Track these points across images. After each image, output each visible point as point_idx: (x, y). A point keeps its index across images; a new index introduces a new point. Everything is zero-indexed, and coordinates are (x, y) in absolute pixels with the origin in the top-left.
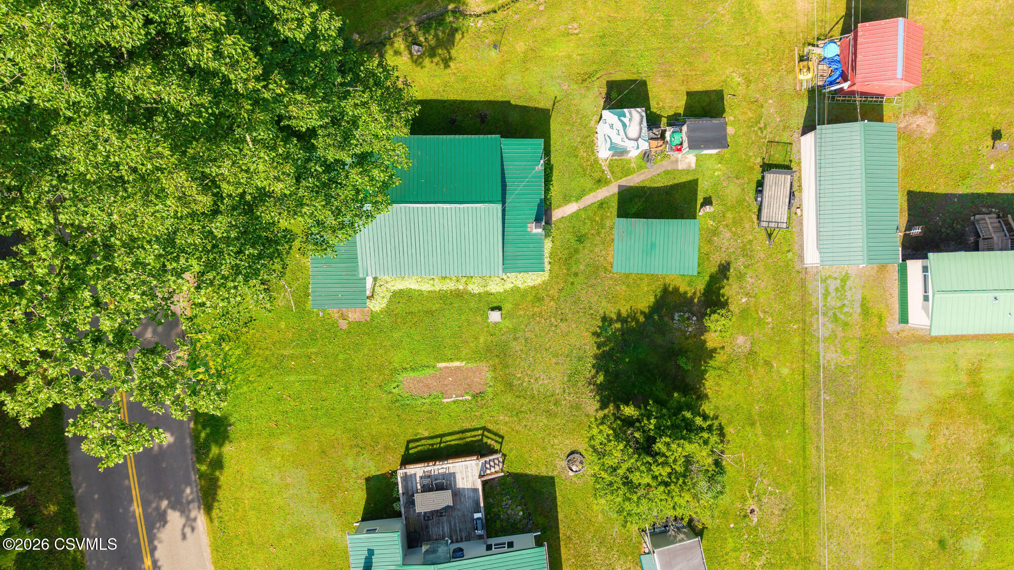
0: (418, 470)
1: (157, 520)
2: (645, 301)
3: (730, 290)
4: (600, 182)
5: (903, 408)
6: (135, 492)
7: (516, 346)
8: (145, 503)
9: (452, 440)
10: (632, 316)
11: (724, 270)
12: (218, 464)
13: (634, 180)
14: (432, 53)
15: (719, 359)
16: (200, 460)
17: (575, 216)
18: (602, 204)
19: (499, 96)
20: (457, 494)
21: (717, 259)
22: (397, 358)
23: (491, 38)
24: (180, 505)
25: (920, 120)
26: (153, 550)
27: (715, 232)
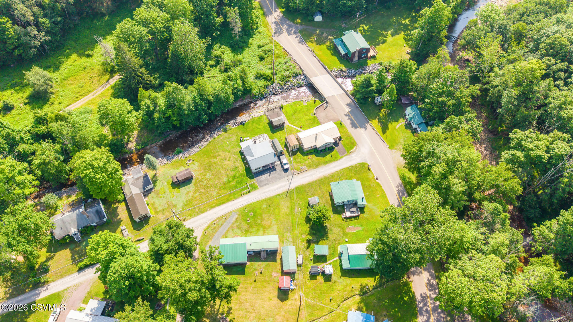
0: (356, 214)
2: (321, 242)
3: (306, 245)
4: (330, 264)
5: (276, 226)
7: (342, 235)
9: (351, 219)
10: (322, 240)
11: (308, 248)
13: (325, 264)
14: (364, 287)
15: (307, 234)
17: (334, 258)
18: (330, 260)
19: (351, 279)
20: (350, 211)
21: (309, 250)
22: (363, 233)
23: (354, 289)
25: (275, 275)
26: (398, 201)
27: (310, 255)
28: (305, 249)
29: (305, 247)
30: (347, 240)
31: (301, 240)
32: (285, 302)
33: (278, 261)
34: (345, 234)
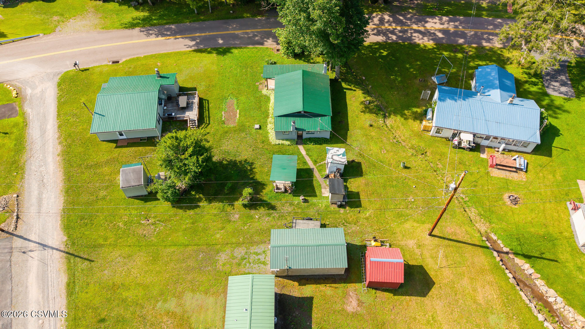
1: (193, 39)
4: (315, 162)
6: (203, 34)
8: (199, 37)
10: (253, 173)
11: (273, 208)
12: (210, 52)
13: (316, 173)
14: (367, 108)
16: (211, 49)
17: (301, 153)
20: (184, 109)
22: (243, 98)
23: (375, 124)
24: (197, 44)
25: (354, 303)
26: (182, 38)
27: (291, 204)
28: (275, 214)
29: (269, 215)
30: (257, 126)
31: (245, 224)
32: (432, 274)
33: (308, 290)
34: (242, 128)
